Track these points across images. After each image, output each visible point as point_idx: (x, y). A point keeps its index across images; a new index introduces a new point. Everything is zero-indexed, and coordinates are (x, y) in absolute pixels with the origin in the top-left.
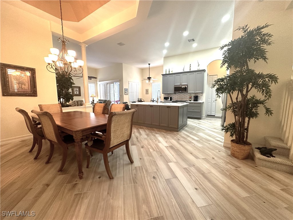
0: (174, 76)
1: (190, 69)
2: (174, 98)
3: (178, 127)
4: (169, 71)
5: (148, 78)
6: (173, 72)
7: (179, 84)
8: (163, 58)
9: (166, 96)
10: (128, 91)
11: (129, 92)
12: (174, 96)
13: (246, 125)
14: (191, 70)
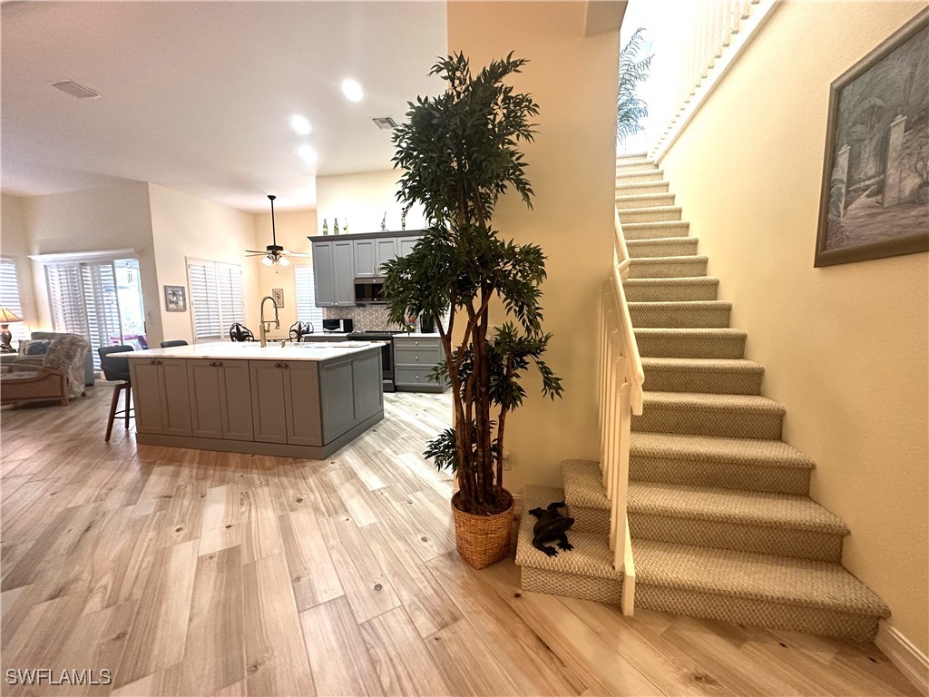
0: (351, 245)
1: (404, 226)
2: (359, 321)
3: (323, 441)
4: (336, 229)
5: (269, 248)
6: (350, 232)
7: (370, 274)
8: (314, 179)
9: (333, 317)
10: (184, 295)
11: (193, 299)
12: (359, 315)
13: (494, 434)
14: (407, 229)
